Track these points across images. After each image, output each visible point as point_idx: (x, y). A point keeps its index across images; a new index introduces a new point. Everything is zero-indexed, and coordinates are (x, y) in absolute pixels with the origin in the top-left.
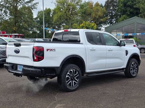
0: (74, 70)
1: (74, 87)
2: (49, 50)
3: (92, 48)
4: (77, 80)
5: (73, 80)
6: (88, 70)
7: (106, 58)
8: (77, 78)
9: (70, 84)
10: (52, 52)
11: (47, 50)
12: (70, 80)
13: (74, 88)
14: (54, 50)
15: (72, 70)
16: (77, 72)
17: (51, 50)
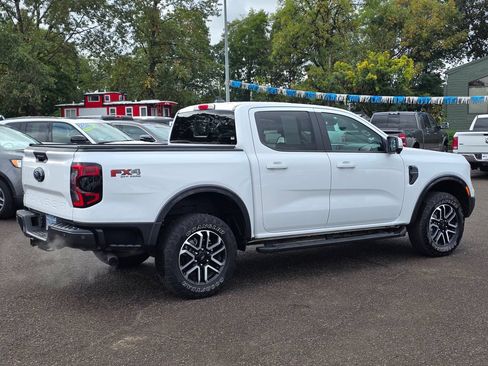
0: (208, 232)
1: (210, 284)
2: (119, 172)
3: (275, 163)
4: (220, 264)
5: (205, 264)
6: (261, 232)
7: (330, 192)
8: (220, 257)
9: (194, 276)
10: (128, 178)
11: (114, 173)
12: (193, 263)
13: (208, 289)
14: (138, 172)
15: (199, 233)
16: (220, 239)
17: (127, 172)
